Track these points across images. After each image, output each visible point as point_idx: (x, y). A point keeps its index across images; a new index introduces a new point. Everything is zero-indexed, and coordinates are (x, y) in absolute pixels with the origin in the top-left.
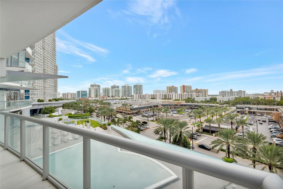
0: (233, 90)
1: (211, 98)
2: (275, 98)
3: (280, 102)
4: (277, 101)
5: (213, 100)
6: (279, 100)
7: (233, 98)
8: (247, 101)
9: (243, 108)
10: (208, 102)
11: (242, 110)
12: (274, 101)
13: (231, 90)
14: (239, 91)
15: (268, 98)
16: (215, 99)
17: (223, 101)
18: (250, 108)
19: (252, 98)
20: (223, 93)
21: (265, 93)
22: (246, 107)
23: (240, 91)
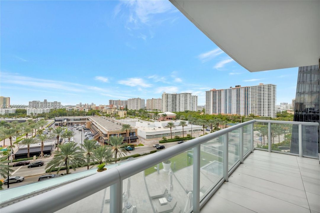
0: (48, 101)
1: (16, 110)
2: (85, 109)
3: (88, 113)
4: (86, 112)
5: (21, 112)
6: (88, 111)
7: (48, 110)
8: (63, 113)
9: (61, 120)
10: (11, 115)
11: (60, 122)
12: (84, 112)
13: (45, 101)
14: (54, 102)
15: (80, 110)
16: (24, 112)
17: (35, 114)
18: (68, 120)
19: (68, 110)
20: (34, 104)
21: (77, 105)
22: (65, 119)
23: (56, 102)
